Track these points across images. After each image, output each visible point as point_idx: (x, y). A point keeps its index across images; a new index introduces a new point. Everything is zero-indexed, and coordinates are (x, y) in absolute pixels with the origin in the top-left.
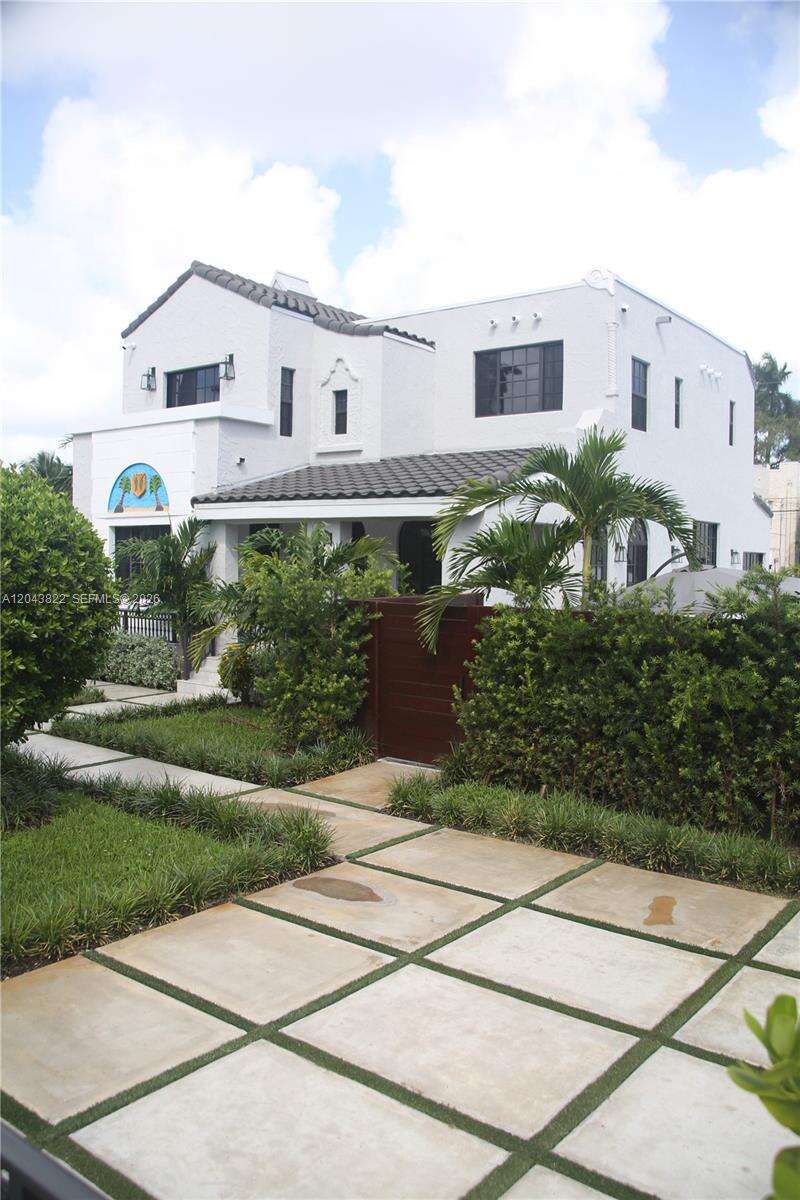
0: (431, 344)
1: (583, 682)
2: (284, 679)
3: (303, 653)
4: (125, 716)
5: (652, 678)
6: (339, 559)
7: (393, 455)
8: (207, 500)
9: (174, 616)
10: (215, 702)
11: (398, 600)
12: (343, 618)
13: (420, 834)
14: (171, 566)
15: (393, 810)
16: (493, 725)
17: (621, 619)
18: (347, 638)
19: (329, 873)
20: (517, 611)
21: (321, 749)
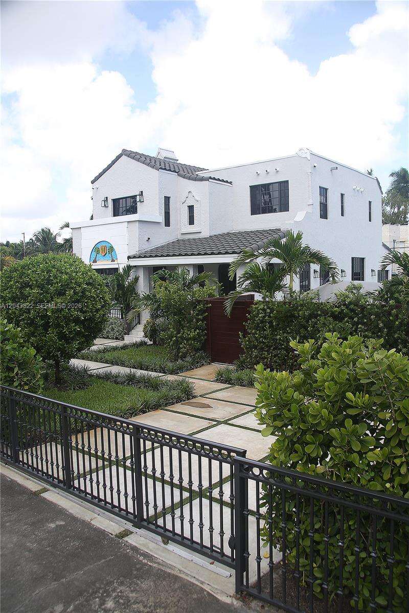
0: (231, 183)
1: (288, 329)
2: (172, 332)
3: (180, 322)
4: (105, 350)
5: (313, 327)
6: (193, 282)
7: (215, 234)
8: (134, 257)
9: (122, 307)
10: (143, 344)
11: (218, 299)
12: (196, 307)
13: (226, 388)
14: (120, 286)
15: (217, 381)
16: (255, 347)
17: (301, 305)
18: (197, 315)
19: (194, 400)
20: (263, 302)
21: (188, 359)
